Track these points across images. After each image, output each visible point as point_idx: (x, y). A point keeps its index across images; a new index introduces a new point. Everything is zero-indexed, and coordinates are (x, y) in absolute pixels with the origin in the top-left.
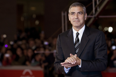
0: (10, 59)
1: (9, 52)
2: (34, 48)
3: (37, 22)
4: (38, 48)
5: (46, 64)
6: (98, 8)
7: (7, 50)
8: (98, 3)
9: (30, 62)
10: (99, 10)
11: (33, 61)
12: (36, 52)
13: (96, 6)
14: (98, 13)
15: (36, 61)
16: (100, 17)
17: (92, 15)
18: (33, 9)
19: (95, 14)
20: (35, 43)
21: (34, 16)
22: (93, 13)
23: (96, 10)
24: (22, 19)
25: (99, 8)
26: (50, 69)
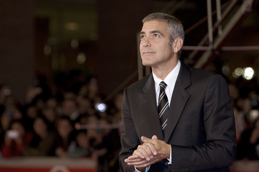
0: (19, 142)
1: (16, 126)
2: (74, 116)
3: (81, 58)
4: (83, 117)
5: (103, 152)
6: (220, 28)
7: (13, 121)
8: (219, 18)
9: (66, 149)
10: (222, 34)
11: (72, 148)
12: (78, 126)
13: (216, 24)
14: (219, 40)
15: (78, 145)
16: (225, 48)
17: (206, 45)
18: (72, 26)
19: (213, 43)
20: (77, 105)
21: (75, 44)
22: (208, 40)
23: (215, 34)
24: (47, 50)
25: (223, 28)
26: (112, 163)
